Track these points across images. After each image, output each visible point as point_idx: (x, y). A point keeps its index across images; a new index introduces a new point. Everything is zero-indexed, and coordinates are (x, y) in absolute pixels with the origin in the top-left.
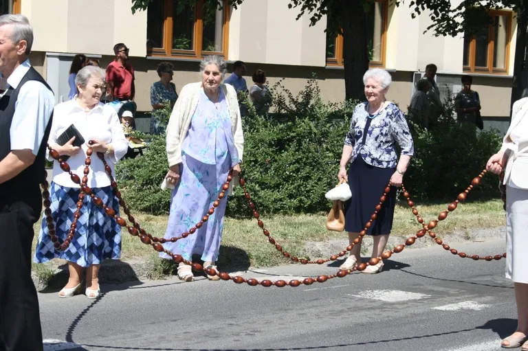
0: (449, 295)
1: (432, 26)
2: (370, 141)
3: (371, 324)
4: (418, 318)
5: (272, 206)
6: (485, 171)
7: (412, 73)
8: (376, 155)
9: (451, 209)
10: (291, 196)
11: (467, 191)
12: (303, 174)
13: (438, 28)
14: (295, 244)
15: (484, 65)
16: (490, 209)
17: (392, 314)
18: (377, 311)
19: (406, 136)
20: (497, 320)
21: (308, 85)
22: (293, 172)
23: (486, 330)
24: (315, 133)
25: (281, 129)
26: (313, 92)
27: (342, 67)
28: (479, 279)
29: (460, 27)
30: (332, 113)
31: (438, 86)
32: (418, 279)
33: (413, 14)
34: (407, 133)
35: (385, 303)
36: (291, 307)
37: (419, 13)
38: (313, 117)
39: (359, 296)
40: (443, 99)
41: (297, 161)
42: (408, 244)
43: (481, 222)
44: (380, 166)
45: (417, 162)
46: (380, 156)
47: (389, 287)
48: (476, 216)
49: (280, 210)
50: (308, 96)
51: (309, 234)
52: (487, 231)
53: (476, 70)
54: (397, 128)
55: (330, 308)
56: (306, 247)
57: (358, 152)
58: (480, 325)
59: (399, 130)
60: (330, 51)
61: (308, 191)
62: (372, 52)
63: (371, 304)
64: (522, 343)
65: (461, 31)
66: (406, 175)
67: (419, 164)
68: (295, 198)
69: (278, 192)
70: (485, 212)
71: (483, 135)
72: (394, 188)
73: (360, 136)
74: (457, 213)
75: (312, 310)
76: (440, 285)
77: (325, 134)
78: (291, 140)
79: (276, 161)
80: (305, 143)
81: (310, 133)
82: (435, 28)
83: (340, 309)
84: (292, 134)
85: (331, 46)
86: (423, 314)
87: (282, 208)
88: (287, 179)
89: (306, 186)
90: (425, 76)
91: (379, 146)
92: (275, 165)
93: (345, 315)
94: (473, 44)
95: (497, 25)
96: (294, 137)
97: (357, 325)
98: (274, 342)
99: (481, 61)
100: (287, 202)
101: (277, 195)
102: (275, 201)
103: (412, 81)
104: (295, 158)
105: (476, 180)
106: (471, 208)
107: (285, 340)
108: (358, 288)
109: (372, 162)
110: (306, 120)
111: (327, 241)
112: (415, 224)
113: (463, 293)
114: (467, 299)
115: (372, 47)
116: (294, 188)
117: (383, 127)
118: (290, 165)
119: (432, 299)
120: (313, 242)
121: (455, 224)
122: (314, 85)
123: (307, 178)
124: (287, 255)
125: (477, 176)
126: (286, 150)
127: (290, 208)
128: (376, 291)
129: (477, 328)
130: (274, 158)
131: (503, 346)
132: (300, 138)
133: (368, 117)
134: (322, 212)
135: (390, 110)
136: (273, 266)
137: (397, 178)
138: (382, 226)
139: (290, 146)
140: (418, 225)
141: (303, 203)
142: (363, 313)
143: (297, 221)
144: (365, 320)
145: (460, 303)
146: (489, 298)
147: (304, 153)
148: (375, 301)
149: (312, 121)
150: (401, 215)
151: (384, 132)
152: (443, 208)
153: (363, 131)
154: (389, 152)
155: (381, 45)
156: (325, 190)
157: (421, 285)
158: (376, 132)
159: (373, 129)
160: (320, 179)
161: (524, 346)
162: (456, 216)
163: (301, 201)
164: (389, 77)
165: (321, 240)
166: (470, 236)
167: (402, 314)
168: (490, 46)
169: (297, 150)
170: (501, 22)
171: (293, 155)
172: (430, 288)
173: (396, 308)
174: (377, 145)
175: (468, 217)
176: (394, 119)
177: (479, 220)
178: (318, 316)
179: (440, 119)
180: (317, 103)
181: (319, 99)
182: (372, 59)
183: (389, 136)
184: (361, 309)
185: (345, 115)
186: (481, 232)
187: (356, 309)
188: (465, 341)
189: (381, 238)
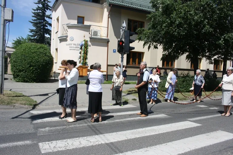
0: (212, 106)
5: (182, 91)
8: (198, 83)
9: (212, 93)
10: (185, 90)
11: (215, 90)
12: (187, 86)
17: (202, 109)
24: (189, 80)
31: (209, 72)
33: (205, 61)
35: (201, 107)
37: (207, 60)
38: (189, 77)
40: (210, 74)
42: (205, 98)
44: (199, 85)
47: (202, 105)
48: (216, 94)
50: (188, 74)
51: (188, 96)
55: (192, 108)
57: (195, 83)
58: (217, 112)
60: (191, 67)
62: (198, 67)
65: (213, 63)
66: (204, 87)
72: (202, 89)
73: (196, 80)
76: (210, 105)
77: (191, 80)
82: (209, 63)
83: (194, 108)
84: (185, 80)
86: (208, 109)
88: (184, 87)
92: (183, 85)
94: (215, 65)
95: (219, 62)
99: (217, 68)
100: (184, 91)
101: (183, 89)
108: (196, 105)
114: (215, 107)
116: (186, 88)
118: (185, 85)
119: (209, 107)
121: (213, 95)
122: (189, 72)
125: (217, 87)
126: (184, 82)
128: (199, 105)
130: (182, 83)
131: (222, 115)
132: (187, 80)
133: (197, 77)
137: (202, 87)
138: (200, 95)
141: (187, 91)
146: (219, 107)
150: (203, 93)
152: (211, 92)
157: (206, 105)
158: (198, 79)
164: (200, 71)
166: (215, 97)
167: (204, 109)
168: (218, 66)
171: (186, 83)
174: (198, 81)
176: (201, 77)
178: (190, 109)
181: (190, 74)
183: (200, 80)
184: (198, 108)
185: (193, 77)
186: (217, 96)
187: (196, 108)
188: (215, 114)
189: (200, 97)
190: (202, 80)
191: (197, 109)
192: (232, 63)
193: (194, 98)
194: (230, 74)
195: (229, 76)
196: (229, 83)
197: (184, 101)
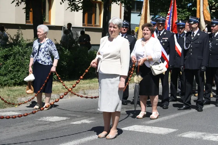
0: (77, 118)
1: (69, 7)
2: (41, 54)
3: (45, 131)
4: (65, 127)
5: (3, 83)
6: (90, 67)
7: (62, 27)
8: (43, 60)
9: (77, 83)
10: (11, 79)
11: (83, 75)
12: (16, 69)
13: (72, 8)
14: (13, 99)
15: (91, 23)
16: (94, 82)
17: (54, 126)
18: (48, 126)
19: (55, 51)
20: (96, 127)
21: (18, 32)
22: (12, 69)
23: (92, 131)
24: (21, 52)
25: (7, 51)
26: (20, 35)
27: (32, 24)
28: (89, 110)
29: (81, 8)
30: (28, 43)
31: (72, 32)
32: (64, 112)
33: (61, 3)
34: (56, 50)
35: (51, 122)
36: (11, 125)
37: (63, 2)
38: (20, 46)
39: (40, 120)
40: (74, 37)
41: (14, 64)
42: (61, 98)
43: (90, 87)
44: (45, 64)
45: (64, 63)
46: (45, 60)
47: (53, 115)
48: (88, 85)
49: (7, 85)
50: (18, 37)
51: (19, 95)
52: (93, 91)
53: (88, 25)
54: (52, 48)
55: (28, 125)
56: (18, 100)
57: (36, 59)
58: (90, 129)
59: (52, 49)
60: (27, 18)
61: (19, 77)
62: (45, 18)
63: (45, 122)
64: (106, 136)
65: (81, 9)
67: (65, 64)
68: (13, 80)
69: (6, 77)
70: (92, 83)
71: (91, 52)
73: (36, 53)
74: (80, 84)
75: (21, 126)
76: (74, 114)
77: (26, 53)
78: (11, 55)
79: (5, 64)
80: (17, 56)
81: (19, 52)
82: (70, 8)
83: (32, 125)
84: (11, 53)
85: (28, 15)
86: (67, 126)
87: (8, 84)
88: (10, 72)
89: (18, 74)
90: (67, 28)
91: (45, 56)
92: (4, 66)
93: (34, 127)
94: (86, 15)
95: (96, 7)
96: (12, 54)
97: (39, 131)
98: (5, 140)
99: (90, 22)
100: (10, 81)
101: (5, 78)
102: (5, 81)
103: (62, 30)
104: (13, 62)
105: (87, 71)
106: (86, 82)
107: (9, 139)
108: (40, 116)
109: (42, 63)
110: (17, 47)
111: (27, 97)
112: (63, 89)
113: (83, 117)
114: (84, 119)
115: (45, 16)
116: (13, 75)
117: (45, 48)
118: (11, 65)
119: (70, 120)
120: (21, 98)
121: (80, 88)
122: (20, 32)
123: (18, 71)
124: (9, 103)
125: (87, 69)
126: (9, 59)
127: (11, 84)
128: (47, 117)
129: (88, 131)
130: (4, 63)
131: (99, 137)
132: (15, 54)
133: (39, 45)
134: (25, 85)
135: (48, 41)
136: (4, 108)
137: (53, 69)
139: (10, 58)
140: (65, 89)
141: (17, 81)
142: (42, 126)
143: (14, 89)
144: (43, 129)
145: (82, 121)
146: (93, 118)
147: (17, 60)
148: (47, 121)
149: (20, 47)
150: (56, 85)
151: (46, 50)
152: (75, 82)
153: (37, 50)
154: (49, 59)
155: (49, 15)
156: (26, 76)
157: (66, 114)
158: (43, 50)
159: (42, 49)
160: (23, 71)
161: (107, 137)
162: (80, 85)
163: (16, 81)
165: (24, 97)
166: (86, 93)
167: (58, 126)
168: (93, 16)
169: (14, 59)
170: (97, 6)
171: (12, 61)
172: (70, 115)
173: (55, 124)
174: (44, 55)
175: (85, 86)
176: (50, 45)
177: (89, 86)
178: (23, 129)
179: (74, 46)
180: (22, 39)
181: (22, 38)
182: (45, 21)
183: (48, 52)
184: (41, 125)
185: (31, 44)
186: (90, 91)
187: (39, 125)
188: (83, 137)
189: (48, 94)
190: (53, 52)
191: (41, 128)
192: (123, 8)
193: (36, 99)
194: (116, 36)
195: (114, 40)
196: (112, 56)
197: (8, 109)
